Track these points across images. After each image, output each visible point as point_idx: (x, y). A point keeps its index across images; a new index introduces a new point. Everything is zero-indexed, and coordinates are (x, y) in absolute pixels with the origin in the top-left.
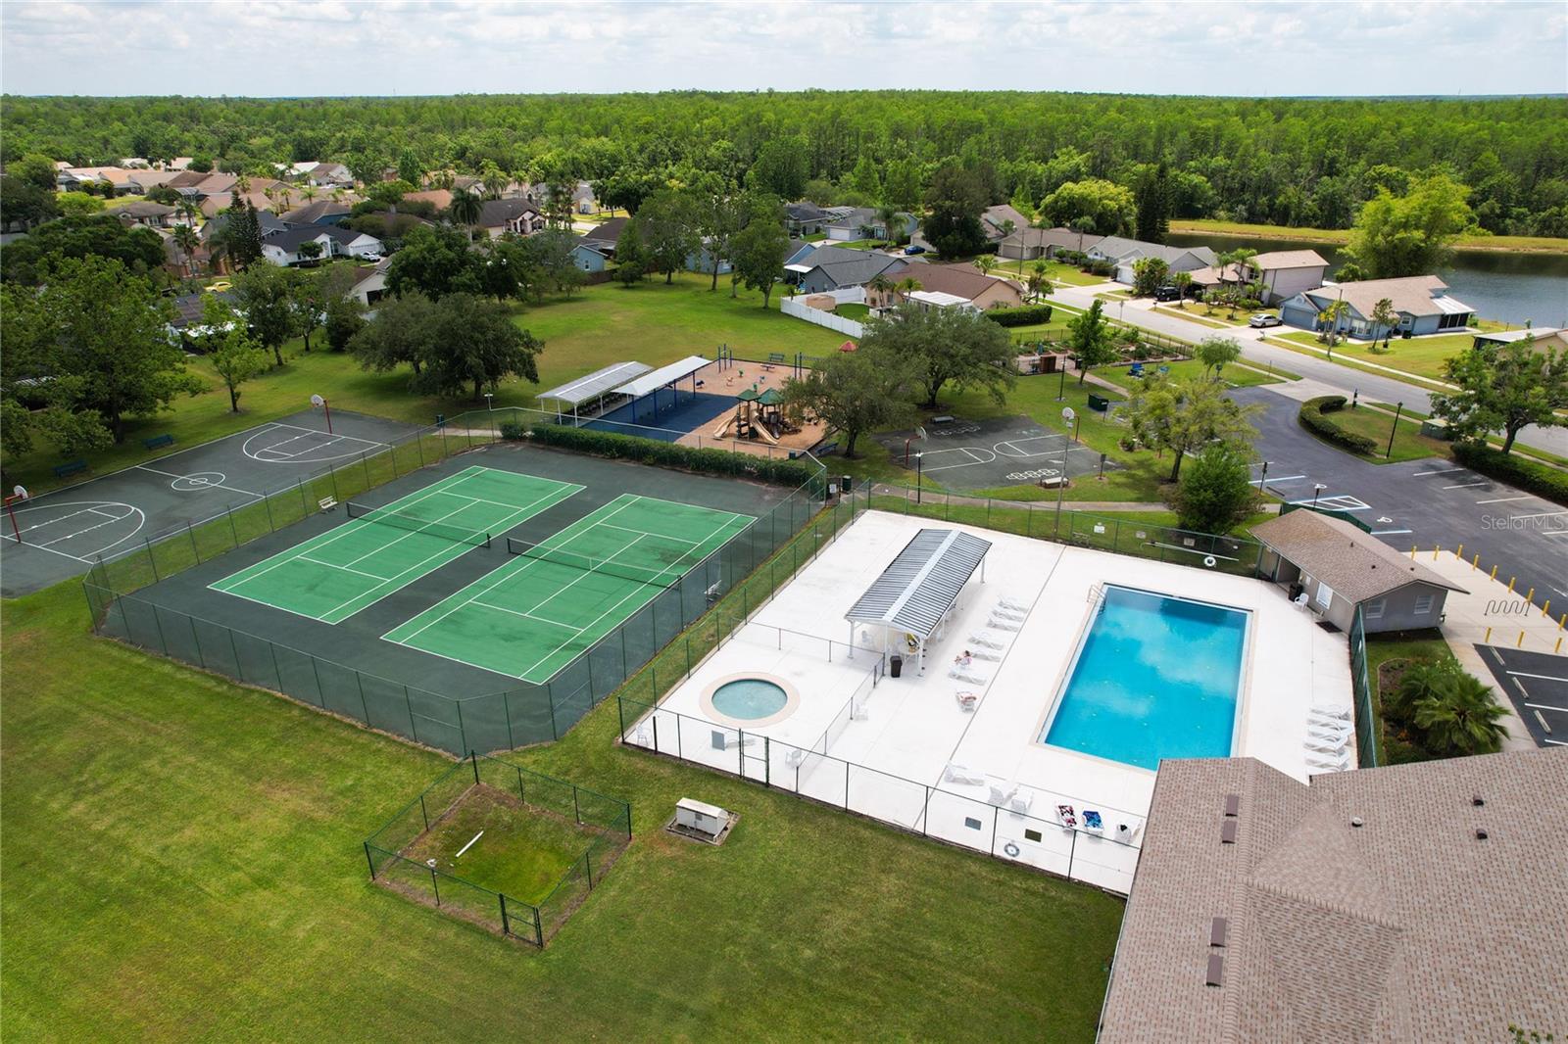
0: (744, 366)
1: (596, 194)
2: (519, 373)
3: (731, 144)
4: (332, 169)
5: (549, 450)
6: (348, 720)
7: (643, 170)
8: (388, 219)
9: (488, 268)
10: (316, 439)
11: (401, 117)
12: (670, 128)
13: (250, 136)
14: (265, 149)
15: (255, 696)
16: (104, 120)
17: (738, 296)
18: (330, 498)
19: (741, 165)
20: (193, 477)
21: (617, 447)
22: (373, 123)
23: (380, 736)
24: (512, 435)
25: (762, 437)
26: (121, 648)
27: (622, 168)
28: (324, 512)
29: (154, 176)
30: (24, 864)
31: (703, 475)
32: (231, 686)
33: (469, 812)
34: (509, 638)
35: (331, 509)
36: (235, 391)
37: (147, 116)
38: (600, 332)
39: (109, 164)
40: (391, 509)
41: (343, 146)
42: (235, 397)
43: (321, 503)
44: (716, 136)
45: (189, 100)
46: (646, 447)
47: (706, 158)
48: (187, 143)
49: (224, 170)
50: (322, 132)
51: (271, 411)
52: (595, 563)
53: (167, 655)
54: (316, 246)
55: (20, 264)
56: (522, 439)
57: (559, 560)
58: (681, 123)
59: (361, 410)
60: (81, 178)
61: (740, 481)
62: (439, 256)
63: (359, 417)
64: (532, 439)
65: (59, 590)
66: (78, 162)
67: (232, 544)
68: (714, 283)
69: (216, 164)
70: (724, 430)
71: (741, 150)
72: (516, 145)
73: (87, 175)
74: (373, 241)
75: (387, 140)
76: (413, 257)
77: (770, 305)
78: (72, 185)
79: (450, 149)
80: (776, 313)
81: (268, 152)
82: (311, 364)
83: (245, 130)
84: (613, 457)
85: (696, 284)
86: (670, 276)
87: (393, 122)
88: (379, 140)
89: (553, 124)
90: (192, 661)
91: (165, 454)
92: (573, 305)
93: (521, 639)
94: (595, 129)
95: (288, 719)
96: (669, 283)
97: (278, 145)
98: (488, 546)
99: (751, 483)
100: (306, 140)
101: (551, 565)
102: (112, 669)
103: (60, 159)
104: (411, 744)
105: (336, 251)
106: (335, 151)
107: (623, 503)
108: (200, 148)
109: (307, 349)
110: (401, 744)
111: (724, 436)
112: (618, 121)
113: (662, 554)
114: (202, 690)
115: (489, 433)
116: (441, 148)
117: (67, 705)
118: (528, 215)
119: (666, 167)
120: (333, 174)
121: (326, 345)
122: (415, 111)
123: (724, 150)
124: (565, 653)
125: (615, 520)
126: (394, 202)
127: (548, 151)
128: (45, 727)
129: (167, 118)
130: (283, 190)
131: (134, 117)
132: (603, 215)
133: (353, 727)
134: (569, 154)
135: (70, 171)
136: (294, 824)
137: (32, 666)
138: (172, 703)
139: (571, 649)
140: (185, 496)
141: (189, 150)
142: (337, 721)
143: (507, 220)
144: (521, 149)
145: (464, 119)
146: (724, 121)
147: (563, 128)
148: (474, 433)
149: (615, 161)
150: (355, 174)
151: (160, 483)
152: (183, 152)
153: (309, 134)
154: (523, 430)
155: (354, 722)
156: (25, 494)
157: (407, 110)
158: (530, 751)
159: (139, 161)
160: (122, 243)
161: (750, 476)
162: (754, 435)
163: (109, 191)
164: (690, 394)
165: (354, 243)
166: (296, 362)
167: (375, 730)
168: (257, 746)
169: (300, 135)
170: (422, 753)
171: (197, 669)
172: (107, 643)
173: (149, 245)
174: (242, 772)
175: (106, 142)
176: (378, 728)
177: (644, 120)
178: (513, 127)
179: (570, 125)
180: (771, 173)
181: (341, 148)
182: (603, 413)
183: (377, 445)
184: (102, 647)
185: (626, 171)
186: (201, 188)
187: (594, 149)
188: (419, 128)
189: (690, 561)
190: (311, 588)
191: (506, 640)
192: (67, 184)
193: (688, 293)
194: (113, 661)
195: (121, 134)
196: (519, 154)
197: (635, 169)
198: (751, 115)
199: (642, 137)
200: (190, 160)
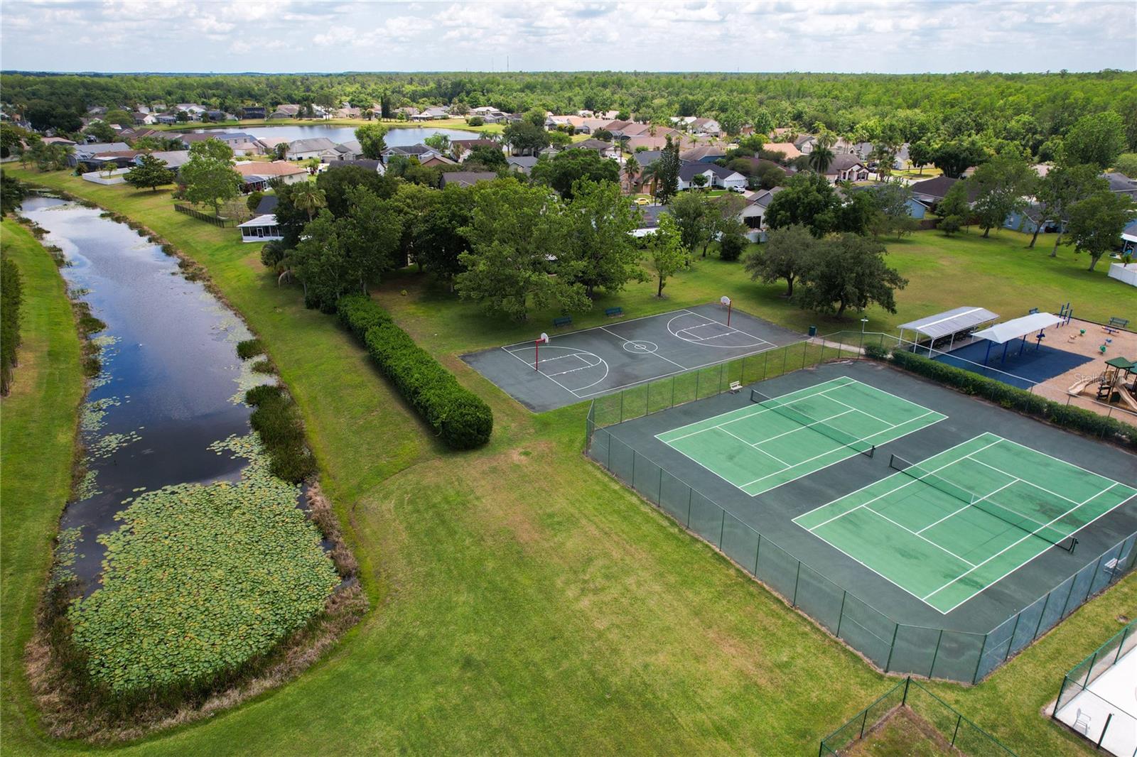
0: (1083, 325)
1: (910, 155)
2: (882, 304)
3: (1032, 119)
4: (705, 122)
5: (907, 374)
6: (776, 594)
7: (947, 137)
8: (753, 162)
9: (843, 209)
10: (718, 329)
11: (752, 88)
12: (975, 103)
13: (653, 98)
14: (662, 107)
15: (699, 546)
16: (570, 85)
17: (1058, 256)
18: (738, 382)
19: (1038, 137)
20: (637, 343)
21: (974, 386)
22: (732, 91)
23: (805, 619)
24: (874, 354)
25: (1125, 403)
26: (602, 472)
27: (929, 134)
28: (732, 392)
29: (596, 122)
30: (554, 638)
31: (1065, 430)
32: (681, 531)
33: (897, 733)
34: (905, 554)
35: (737, 391)
36: (663, 282)
37: (593, 84)
38: (932, 274)
39: (572, 114)
40: (784, 401)
41: (712, 107)
42: (661, 286)
43: (731, 385)
44: (1019, 111)
45: (615, 73)
46: (1005, 392)
47: (1005, 129)
48: (615, 102)
49: (637, 120)
50: (699, 96)
51: (683, 300)
52: (976, 498)
53: (633, 487)
54: (704, 178)
55: (541, 178)
56: (883, 360)
57: (937, 485)
58: (987, 100)
59: (748, 310)
60: (557, 122)
61: (1108, 446)
62: (811, 198)
63: (747, 316)
64: (890, 361)
65: (561, 414)
66: (557, 112)
67: (667, 403)
68: (1033, 242)
69: (632, 116)
70: (1080, 388)
71: (1040, 123)
72: (840, 112)
73: (561, 121)
74: (742, 178)
75: (744, 104)
76: (791, 196)
77: (1095, 269)
78: (552, 126)
79: (789, 112)
80: (1104, 277)
81: (663, 109)
82: (708, 268)
83: (650, 94)
84: (969, 393)
85: (1011, 240)
86: (987, 231)
87: (746, 92)
88: (738, 104)
89: (870, 97)
90: (650, 499)
91: (616, 320)
92: (903, 246)
93: (916, 558)
94: (906, 102)
95: (727, 575)
96: (985, 236)
97: (670, 105)
98: (870, 455)
99: (1121, 450)
100: (689, 101)
101: (930, 489)
102: (598, 488)
103: (548, 110)
104: (833, 637)
105: (715, 182)
106: (707, 110)
107: (988, 441)
108: (622, 105)
109: (704, 255)
110: (824, 634)
111: (1080, 394)
112: (928, 97)
113: (1041, 506)
114: (661, 528)
115: (856, 349)
116: (783, 112)
117: (572, 510)
118: (856, 168)
119: (970, 136)
120: (706, 126)
121: (718, 253)
122: (762, 83)
123: (1024, 124)
124: (962, 586)
125: (981, 456)
126: (757, 150)
127: (868, 119)
128: (559, 523)
129: (605, 85)
130: (678, 136)
131: (587, 85)
132: (911, 171)
133: (781, 603)
134: (887, 121)
135: (552, 118)
136: (742, 683)
137: (549, 470)
138: (640, 532)
139: (966, 584)
140: (632, 357)
141: (616, 106)
142: (767, 592)
143: (839, 170)
144: (845, 116)
145: (799, 90)
146: (1028, 98)
147: (879, 101)
148: (844, 347)
149: (923, 129)
150: (723, 128)
151: (616, 343)
152: (612, 107)
153: (691, 98)
154: (885, 353)
155: (781, 598)
156: (547, 340)
157: (757, 83)
158: (950, 687)
159: (587, 112)
160: (598, 169)
161: (1119, 442)
162: (1116, 399)
163: (572, 131)
164: (1033, 344)
165: (728, 179)
166: (697, 264)
167: (800, 612)
168: (706, 593)
169: (686, 98)
170: (845, 651)
171: (654, 506)
172: (593, 465)
173: (612, 171)
174: (696, 614)
175: (570, 99)
176: (802, 610)
177: (952, 96)
178: (836, 98)
179: (884, 99)
180: (1082, 146)
181: (710, 109)
182: (951, 349)
183: (764, 344)
184: (590, 468)
185: (932, 137)
186: (625, 132)
187: (907, 118)
188: (765, 96)
189: (1072, 521)
190: (731, 458)
191: (903, 556)
192: (550, 125)
193: (1004, 248)
194: (598, 482)
195: (579, 96)
196: (842, 119)
197: (940, 136)
198: (1057, 94)
199: (948, 111)
200: (617, 113)
